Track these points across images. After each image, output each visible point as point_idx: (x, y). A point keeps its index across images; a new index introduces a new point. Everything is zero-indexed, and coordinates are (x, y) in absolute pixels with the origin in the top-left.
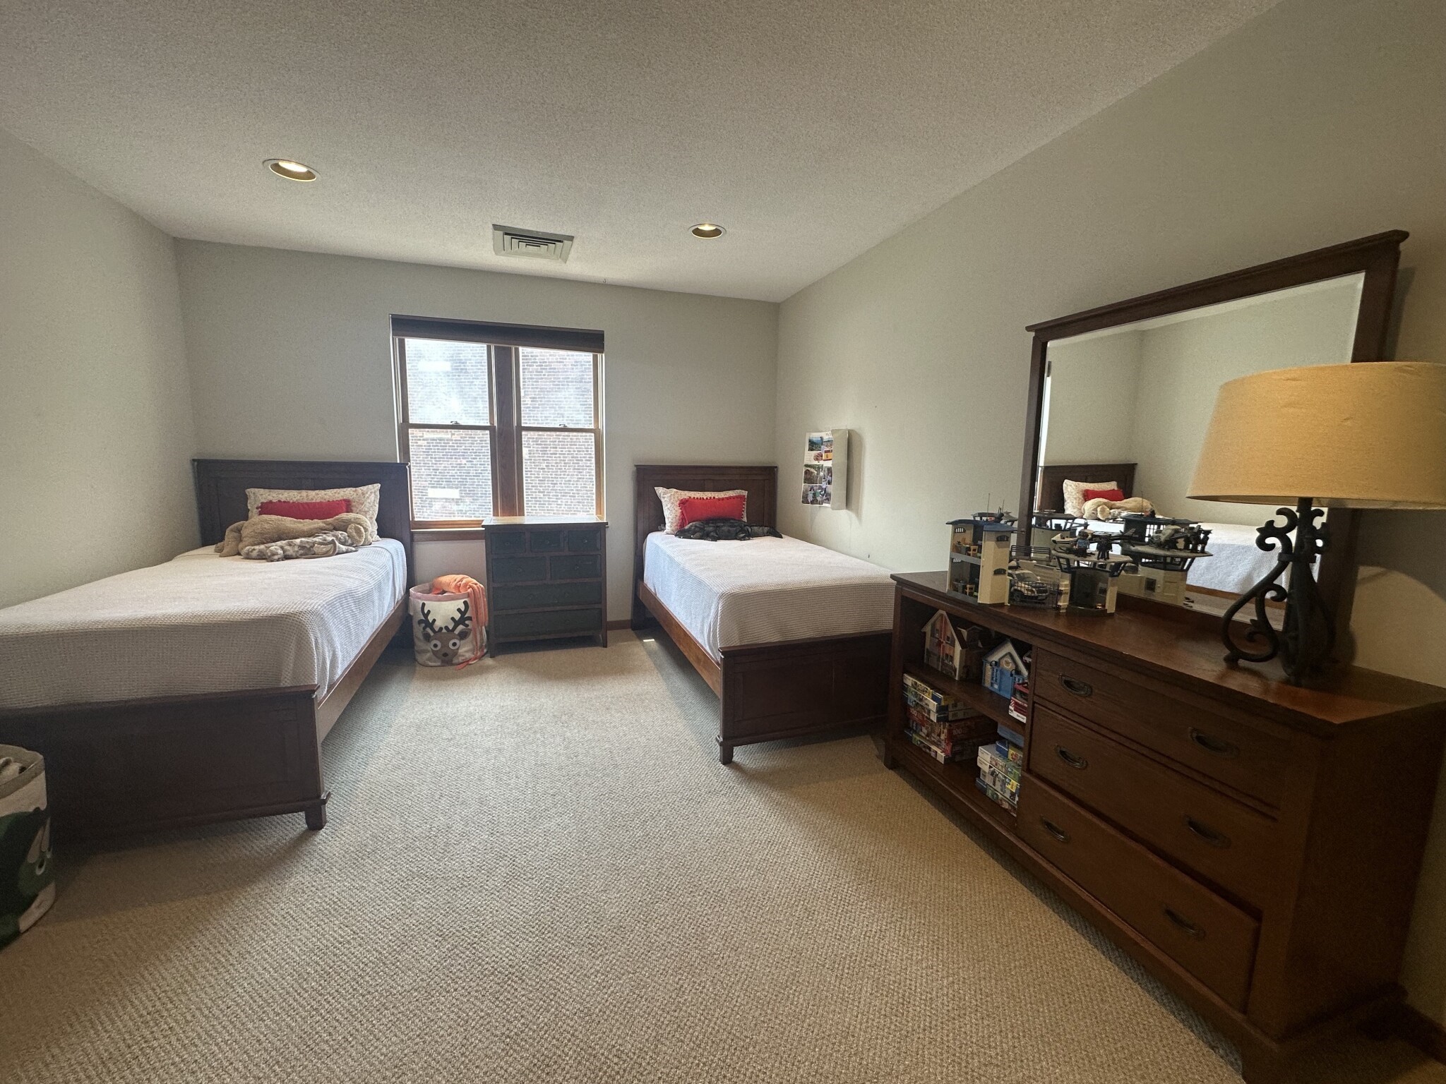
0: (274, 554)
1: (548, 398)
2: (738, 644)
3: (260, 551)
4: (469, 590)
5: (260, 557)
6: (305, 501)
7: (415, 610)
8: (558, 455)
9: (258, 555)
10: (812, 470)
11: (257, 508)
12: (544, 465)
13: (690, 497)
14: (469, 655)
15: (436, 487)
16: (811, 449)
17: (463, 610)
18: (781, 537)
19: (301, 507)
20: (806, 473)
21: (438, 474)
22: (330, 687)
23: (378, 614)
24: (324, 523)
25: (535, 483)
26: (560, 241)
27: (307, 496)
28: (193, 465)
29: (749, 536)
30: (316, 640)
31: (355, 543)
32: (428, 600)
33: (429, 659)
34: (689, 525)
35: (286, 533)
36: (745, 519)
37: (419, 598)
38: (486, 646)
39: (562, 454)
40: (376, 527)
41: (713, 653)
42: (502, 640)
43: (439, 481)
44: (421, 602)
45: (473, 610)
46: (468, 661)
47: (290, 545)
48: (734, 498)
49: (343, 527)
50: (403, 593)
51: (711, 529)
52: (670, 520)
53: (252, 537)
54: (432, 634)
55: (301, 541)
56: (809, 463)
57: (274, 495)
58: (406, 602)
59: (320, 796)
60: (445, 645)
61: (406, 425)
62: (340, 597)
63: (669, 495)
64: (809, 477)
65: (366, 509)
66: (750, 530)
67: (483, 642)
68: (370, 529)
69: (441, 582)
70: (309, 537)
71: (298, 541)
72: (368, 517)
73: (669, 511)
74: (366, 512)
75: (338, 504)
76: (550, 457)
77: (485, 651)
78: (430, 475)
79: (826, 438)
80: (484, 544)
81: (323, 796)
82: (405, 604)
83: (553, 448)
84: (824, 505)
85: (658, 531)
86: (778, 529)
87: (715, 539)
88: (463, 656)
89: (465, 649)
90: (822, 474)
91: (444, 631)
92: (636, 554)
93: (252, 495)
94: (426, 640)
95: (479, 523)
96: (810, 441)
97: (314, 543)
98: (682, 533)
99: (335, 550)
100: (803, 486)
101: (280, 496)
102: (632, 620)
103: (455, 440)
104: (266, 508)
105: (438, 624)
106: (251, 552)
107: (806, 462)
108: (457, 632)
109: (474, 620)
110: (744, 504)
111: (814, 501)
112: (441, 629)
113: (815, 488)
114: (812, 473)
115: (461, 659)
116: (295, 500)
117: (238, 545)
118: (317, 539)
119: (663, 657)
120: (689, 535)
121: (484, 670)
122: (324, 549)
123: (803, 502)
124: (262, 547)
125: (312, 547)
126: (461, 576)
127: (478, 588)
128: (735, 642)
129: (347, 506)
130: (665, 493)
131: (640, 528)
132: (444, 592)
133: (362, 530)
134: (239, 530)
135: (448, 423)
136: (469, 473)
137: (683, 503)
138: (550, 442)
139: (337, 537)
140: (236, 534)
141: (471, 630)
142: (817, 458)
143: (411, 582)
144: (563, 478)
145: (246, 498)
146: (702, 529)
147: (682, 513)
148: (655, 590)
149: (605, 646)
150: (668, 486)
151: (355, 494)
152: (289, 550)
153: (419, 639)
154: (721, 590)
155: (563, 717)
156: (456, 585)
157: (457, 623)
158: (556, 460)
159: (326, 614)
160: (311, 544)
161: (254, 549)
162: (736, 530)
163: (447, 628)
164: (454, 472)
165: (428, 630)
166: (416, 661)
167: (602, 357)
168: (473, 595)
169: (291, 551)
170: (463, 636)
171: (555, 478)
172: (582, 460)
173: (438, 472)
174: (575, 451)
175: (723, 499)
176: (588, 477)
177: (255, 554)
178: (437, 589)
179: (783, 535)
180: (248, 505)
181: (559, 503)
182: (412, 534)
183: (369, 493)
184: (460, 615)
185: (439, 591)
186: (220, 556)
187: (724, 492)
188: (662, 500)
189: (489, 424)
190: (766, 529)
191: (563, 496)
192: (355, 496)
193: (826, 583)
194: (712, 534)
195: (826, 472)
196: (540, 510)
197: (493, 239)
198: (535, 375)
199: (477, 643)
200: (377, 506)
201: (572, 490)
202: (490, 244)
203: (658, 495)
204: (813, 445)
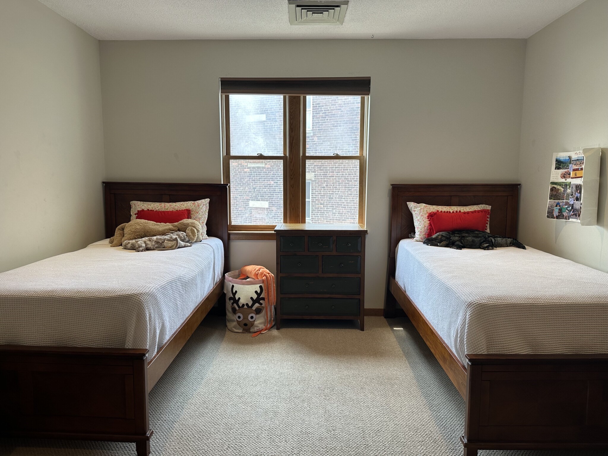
0: (140, 247)
1: (329, 136)
2: (486, 353)
3: (133, 244)
4: (264, 278)
5: (132, 248)
6: (163, 210)
7: (227, 290)
8: (334, 178)
9: (131, 247)
10: (559, 187)
11: (135, 214)
12: (324, 185)
13: (438, 211)
14: (261, 326)
15: (255, 200)
16: (557, 168)
17: (259, 292)
18: (524, 248)
19: (160, 213)
20: (552, 190)
21: (256, 191)
22: (160, 349)
23: (200, 293)
24: (173, 225)
25: (318, 198)
26: (338, 6)
27: (165, 206)
28: (103, 185)
29: (491, 246)
30: (150, 315)
31: (190, 241)
32: (237, 283)
33: (235, 327)
34: (436, 235)
35: (149, 232)
36: (488, 231)
37: (230, 281)
38: (274, 320)
39: (337, 177)
40: (205, 229)
41: (460, 358)
42: (285, 317)
43: (256, 196)
44: (231, 284)
45: (266, 293)
46: (261, 331)
47: (150, 241)
48: (478, 211)
49: (183, 229)
50: (220, 277)
51: (457, 238)
52: (419, 230)
53: (129, 234)
54: (237, 308)
55: (157, 238)
56: (556, 181)
57: (146, 206)
58: (222, 284)
59: (146, 433)
60: (245, 318)
61: (228, 157)
62: (171, 282)
63: (419, 208)
64: (554, 193)
65: (200, 217)
66: (493, 240)
67: (272, 318)
68: (201, 231)
69: (246, 270)
70: (163, 235)
71: (155, 238)
72: (201, 222)
73: (419, 223)
74: (200, 218)
75: (182, 212)
76: (329, 179)
77: (273, 324)
78: (251, 192)
79: (574, 157)
80: (275, 243)
81: (148, 434)
82: (221, 285)
83: (332, 172)
84: (571, 220)
85: (409, 238)
86: (520, 239)
87: (460, 247)
88: (258, 327)
89: (259, 322)
90: (569, 191)
91: (246, 307)
92: (389, 256)
93: (133, 205)
94: (233, 312)
95: (272, 227)
96: (557, 160)
97: (164, 240)
98: (429, 241)
99: (177, 245)
100: (549, 202)
101: (149, 206)
102: (384, 309)
103: (267, 168)
104: (142, 215)
105: (242, 301)
106: (128, 244)
107: (552, 180)
108: (254, 308)
109: (267, 300)
110: (488, 218)
111: (560, 216)
112: (243, 305)
113: (561, 204)
114: (558, 189)
115: (256, 329)
116: (157, 209)
117: (121, 239)
118: (166, 237)
119: (411, 347)
120: (436, 243)
121: (270, 340)
122: (170, 244)
123: (548, 217)
124: (134, 241)
125: (163, 242)
126: (259, 267)
127: (270, 276)
128: (483, 350)
129: (188, 214)
130: (415, 207)
131: (394, 235)
132: (248, 277)
133: (196, 231)
134: (123, 229)
135: (255, 154)
136: (275, 190)
137: (431, 216)
138: (329, 168)
139: (179, 236)
140: (121, 232)
141: (263, 307)
142: (564, 176)
143: (227, 268)
144: (338, 194)
145: (130, 207)
146: (448, 238)
147: (430, 224)
148: (405, 287)
149: (362, 329)
150: (418, 201)
151: (194, 206)
152: (149, 245)
153: (229, 311)
154: (470, 299)
155: (326, 391)
156: (255, 273)
157: (254, 301)
158: (333, 181)
159: (159, 296)
160: (163, 241)
161: (129, 243)
162: (480, 240)
163: (247, 304)
164: (265, 190)
165: (235, 305)
166: (226, 326)
167: (368, 99)
168: (266, 282)
169: (150, 245)
170: (258, 311)
171: (332, 194)
172: (352, 181)
173: (256, 189)
174: (347, 174)
175: (468, 213)
176: (355, 193)
177: (129, 246)
178: (244, 275)
179: (526, 246)
180: (131, 212)
181: (334, 212)
182: (229, 235)
183: (202, 205)
184: (256, 296)
185: (244, 277)
186: (111, 246)
187: (469, 207)
188: (413, 213)
189: (282, 155)
190: (509, 240)
191: (337, 207)
192: (193, 207)
193: (580, 301)
194: (457, 243)
195: (574, 189)
196: (320, 217)
197: (289, 12)
198: (321, 120)
199: (267, 317)
200: (207, 214)
201: (344, 203)
202: (286, 17)
203: (410, 208)
204: (560, 164)
